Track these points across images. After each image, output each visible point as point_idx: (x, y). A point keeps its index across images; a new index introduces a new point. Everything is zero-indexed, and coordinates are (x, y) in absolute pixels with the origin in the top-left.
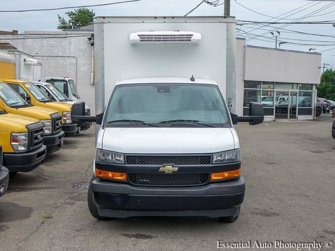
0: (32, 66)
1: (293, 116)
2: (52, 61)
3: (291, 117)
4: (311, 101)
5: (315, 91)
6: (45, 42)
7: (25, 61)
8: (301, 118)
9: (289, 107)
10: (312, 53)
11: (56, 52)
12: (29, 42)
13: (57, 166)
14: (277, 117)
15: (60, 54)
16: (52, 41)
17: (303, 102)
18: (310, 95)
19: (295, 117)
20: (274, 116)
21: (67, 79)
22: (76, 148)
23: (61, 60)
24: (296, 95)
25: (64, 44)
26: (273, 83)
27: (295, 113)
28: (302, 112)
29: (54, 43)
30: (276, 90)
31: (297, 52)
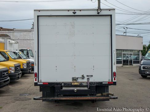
0: (13, 44)
1: (131, 64)
2: (25, 41)
3: (130, 65)
4: (139, 57)
5: (140, 53)
6: (22, 33)
7: (9, 42)
8: (134, 65)
9: (129, 60)
10: (139, 37)
11: (27, 38)
12: (15, 34)
13: (17, 86)
14: (123, 64)
15: (29, 39)
16: (25, 33)
17: (136, 58)
18: (138, 55)
19: (132, 65)
20: (122, 64)
21: (28, 49)
22: (28, 79)
23: (29, 41)
24: (132, 55)
25: (30, 34)
26: (121, 50)
27: (132, 63)
28: (135, 62)
29: (26, 34)
30: (123, 53)
31: (132, 36)
